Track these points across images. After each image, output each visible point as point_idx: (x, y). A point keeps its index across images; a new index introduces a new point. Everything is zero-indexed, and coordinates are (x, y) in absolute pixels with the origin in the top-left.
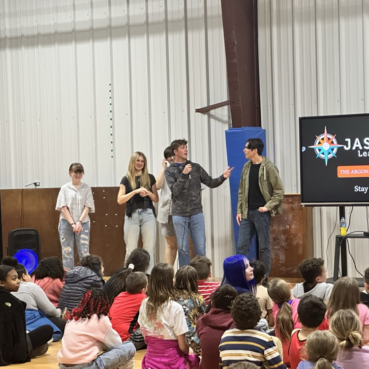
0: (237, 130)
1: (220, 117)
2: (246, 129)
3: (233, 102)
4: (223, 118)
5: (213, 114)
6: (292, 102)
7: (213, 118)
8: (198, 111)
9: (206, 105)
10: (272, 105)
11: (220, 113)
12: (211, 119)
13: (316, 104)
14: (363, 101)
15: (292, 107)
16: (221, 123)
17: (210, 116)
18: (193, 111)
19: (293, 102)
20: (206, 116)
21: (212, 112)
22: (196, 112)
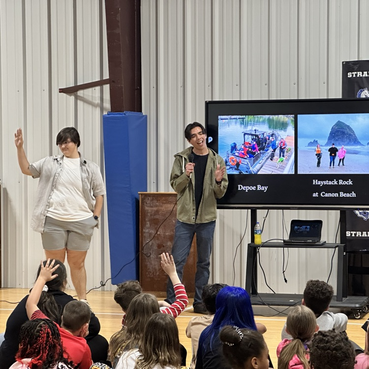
0: (117, 115)
1: (90, 99)
2: (128, 113)
3: (113, 82)
4: (94, 101)
5: (82, 95)
6: (180, 84)
7: (80, 100)
8: (62, 91)
9: (72, 85)
10: (155, 87)
11: (90, 94)
12: (79, 101)
13: (210, 87)
14: (267, 86)
15: (180, 90)
16: (90, 107)
17: (77, 98)
18: (55, 91)
19: (182, 84)
20: (72, 98)
21: (80, 93)
22: (60, 92)
